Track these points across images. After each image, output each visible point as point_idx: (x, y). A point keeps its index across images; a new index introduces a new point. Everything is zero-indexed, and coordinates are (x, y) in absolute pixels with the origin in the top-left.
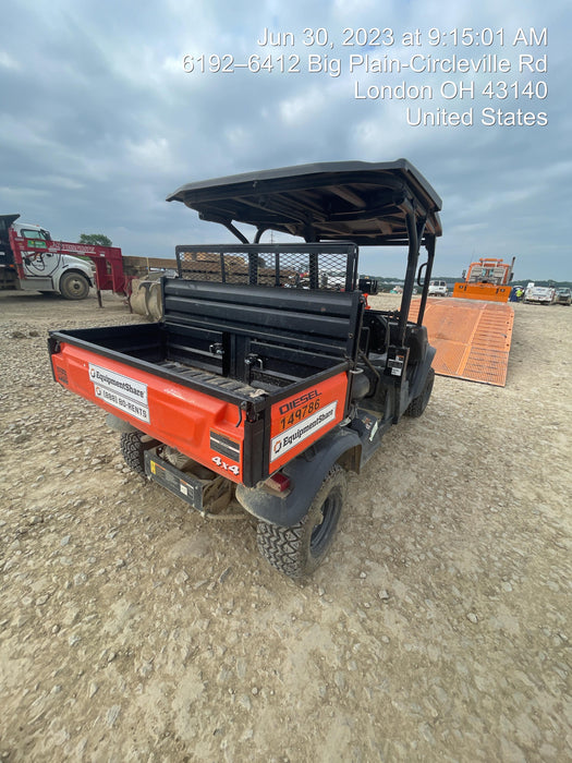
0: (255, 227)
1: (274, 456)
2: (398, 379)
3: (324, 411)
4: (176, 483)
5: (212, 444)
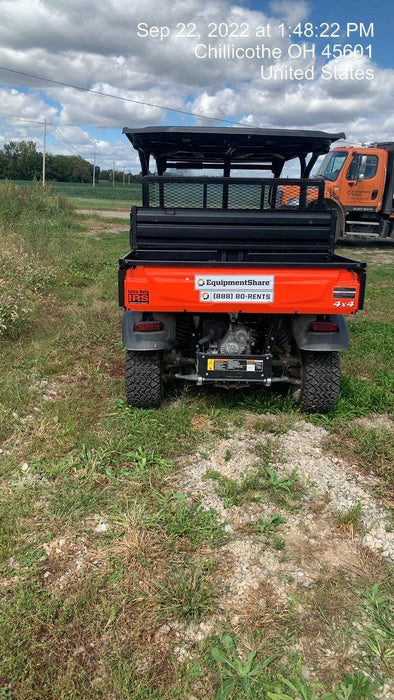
4: (241, 366)
5: (335, 295)
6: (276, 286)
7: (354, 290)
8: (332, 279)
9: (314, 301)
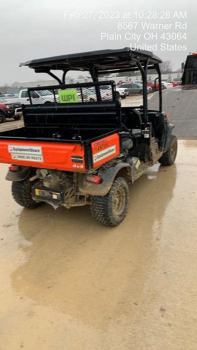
0: (62, 71)
1: (94, 162)
2: (148, 139)
3: (111, 148)
4: (50, 195)
5: (73, 160)
6: (43, 152)
7: (81, 158)
8: (69, 150)
9: (62, 163)
